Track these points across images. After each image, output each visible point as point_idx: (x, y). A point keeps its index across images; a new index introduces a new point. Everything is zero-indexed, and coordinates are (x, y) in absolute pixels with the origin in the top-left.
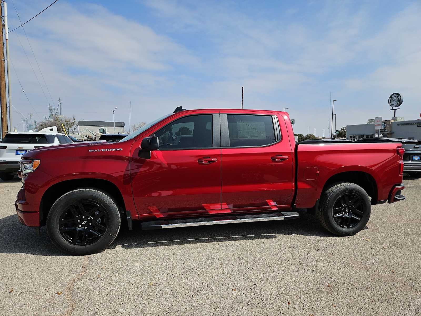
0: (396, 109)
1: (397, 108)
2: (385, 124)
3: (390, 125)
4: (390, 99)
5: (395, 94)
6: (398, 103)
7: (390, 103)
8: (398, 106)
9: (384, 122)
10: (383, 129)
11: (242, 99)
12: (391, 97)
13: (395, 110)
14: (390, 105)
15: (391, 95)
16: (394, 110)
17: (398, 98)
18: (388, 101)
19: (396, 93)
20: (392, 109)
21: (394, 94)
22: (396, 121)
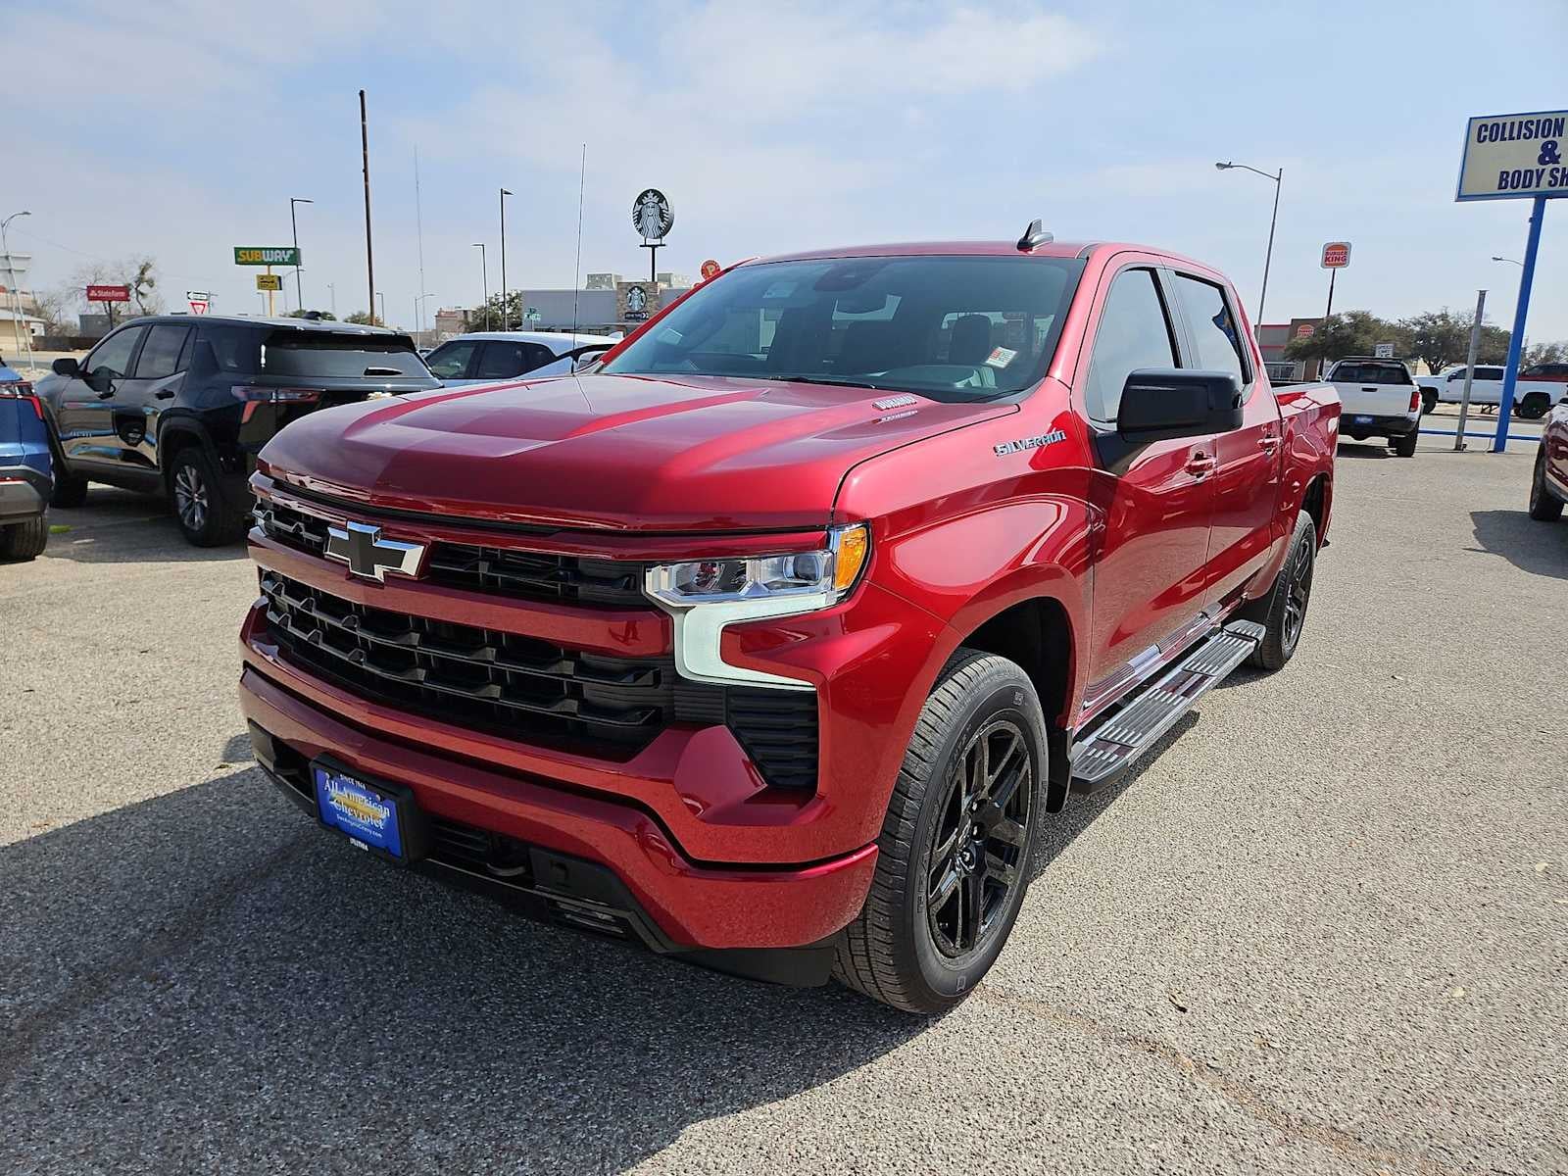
0: (657, 246)
1: (657, 242)
2: (643, 295)
3: (656, 297)
4: (639, 207)
5: (650, 194)
6: (662, 225)
7: (638, 223)
8: (660, 237)
9: (639, 288)
10: (637, 313)
11: (365, 149)
12: (639, 201)
13: (654, 247)
14: (640, 230)
15: (639, 194)
16: (651, 249)
17: (661, 210)
18: (632, 215)
19: (652, 190)
20: (645, 246)
21: (648, 191)
22: (670, 285)
